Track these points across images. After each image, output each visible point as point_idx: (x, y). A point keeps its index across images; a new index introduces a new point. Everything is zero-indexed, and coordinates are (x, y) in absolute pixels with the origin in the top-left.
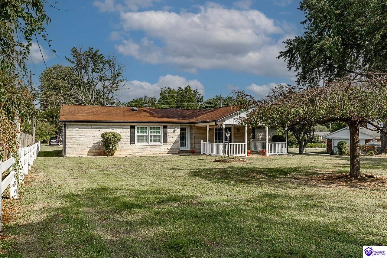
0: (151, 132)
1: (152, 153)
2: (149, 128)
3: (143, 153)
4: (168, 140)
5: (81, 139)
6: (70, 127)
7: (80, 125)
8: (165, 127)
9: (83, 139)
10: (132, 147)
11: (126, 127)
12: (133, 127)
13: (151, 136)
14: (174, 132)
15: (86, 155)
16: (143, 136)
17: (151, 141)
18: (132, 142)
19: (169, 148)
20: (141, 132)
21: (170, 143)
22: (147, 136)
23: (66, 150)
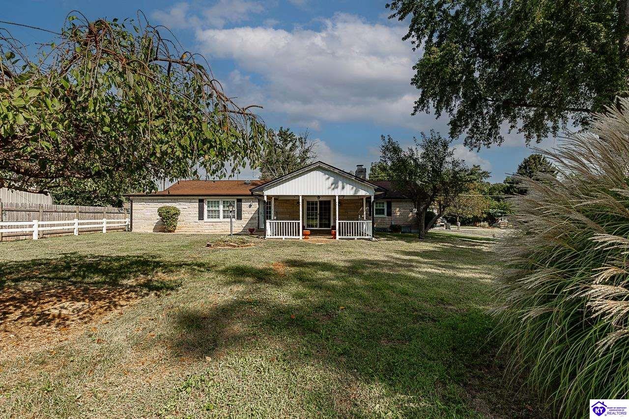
0: (224, 206)
1: (223, 231)
2: (221, 202)
3: (214, 231)
4: (243, 216)
5: (147, 213)
6: (136, 202)
7: (146, 199)
8: (239, 201)
9: (149, 214)
10: (200, 223)
11: (194, 201)
12: (201, 201)
13: (224, 211)
14: (250, 206)
15: (152, 231)
16: (215, 211)
17: (224, 217)
18: (201, 217)
19: (244, 226)
20: (212, 206)
21: (246, 220)
22: (219, 211)
23: (133, 224)
